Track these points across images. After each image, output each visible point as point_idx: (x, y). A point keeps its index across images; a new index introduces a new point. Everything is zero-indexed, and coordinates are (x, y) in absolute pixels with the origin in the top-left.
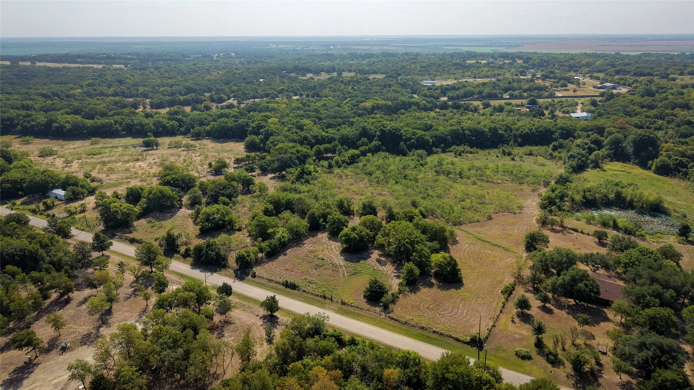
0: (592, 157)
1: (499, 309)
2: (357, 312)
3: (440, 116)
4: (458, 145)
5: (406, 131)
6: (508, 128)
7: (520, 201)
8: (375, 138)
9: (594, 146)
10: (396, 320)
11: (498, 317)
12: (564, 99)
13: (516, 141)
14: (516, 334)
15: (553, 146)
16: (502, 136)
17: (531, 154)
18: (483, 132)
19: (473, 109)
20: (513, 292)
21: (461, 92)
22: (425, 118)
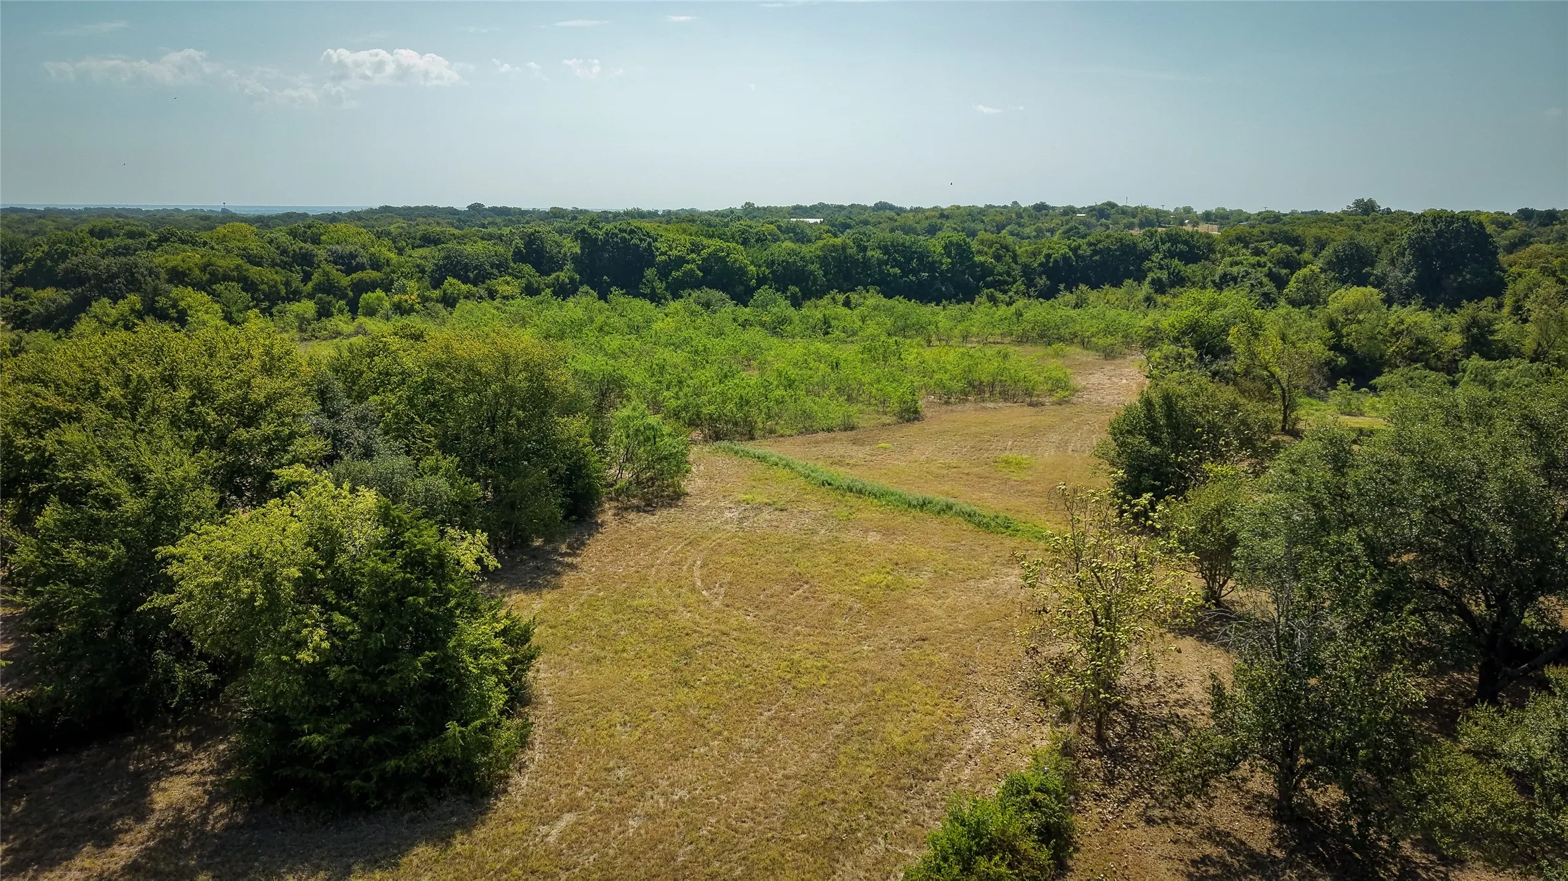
4: (846, 289)
6: (1004, 251)
9: (1284, 270)
15: (1153, 282)
16: (986, 270)
18: (926, 254)
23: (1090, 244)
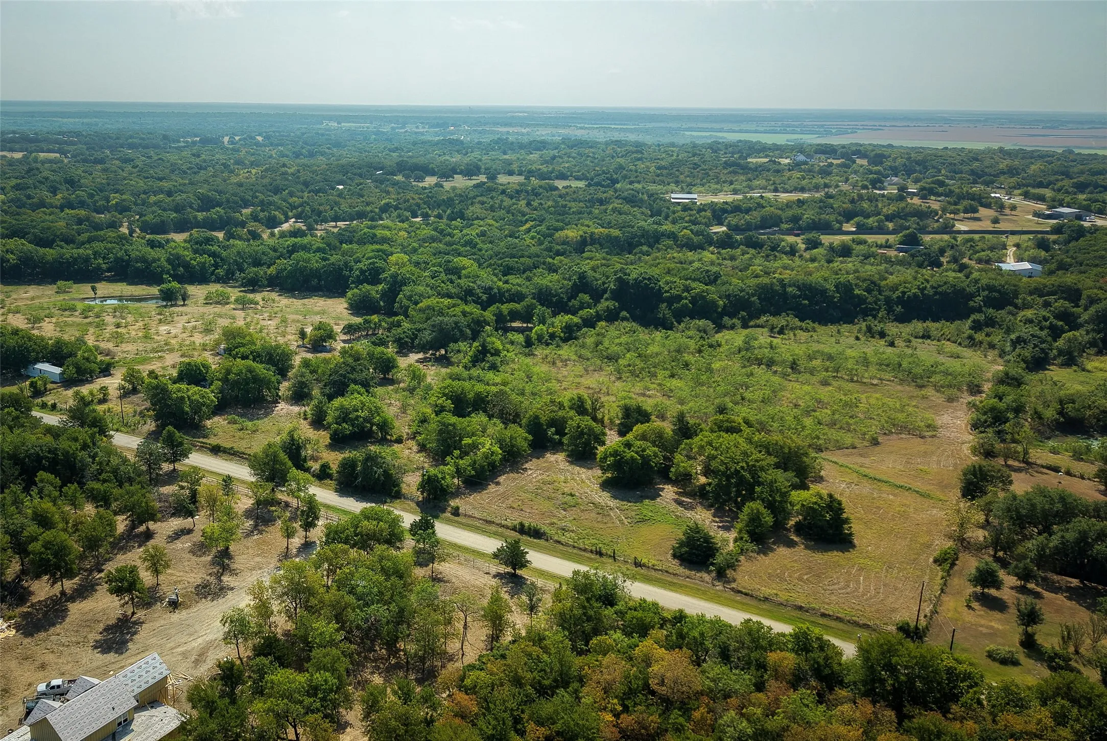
0: (1060, 343)
1: (937, 587)
2: (669, 579)
3: (725, 259)
4: (774, 314)
5: (670, 284)
6: (873, 286)
7: (929, 415)
8: (606, 296)
9: (1061, 323)
10: (746, 594)
11: (938, 598)
12: (976, 237)
13: (890, 311)
14: (982, 626)
15: (974, 321)
16: (861, 300)
17: (926, 336)
18: (824, 292)
19: (788, 249)
20: (957, 562)
21: (754, 217)
22: (694, 262)
23: (933, 287)
